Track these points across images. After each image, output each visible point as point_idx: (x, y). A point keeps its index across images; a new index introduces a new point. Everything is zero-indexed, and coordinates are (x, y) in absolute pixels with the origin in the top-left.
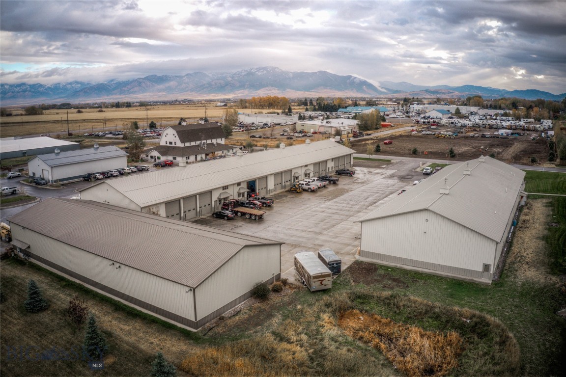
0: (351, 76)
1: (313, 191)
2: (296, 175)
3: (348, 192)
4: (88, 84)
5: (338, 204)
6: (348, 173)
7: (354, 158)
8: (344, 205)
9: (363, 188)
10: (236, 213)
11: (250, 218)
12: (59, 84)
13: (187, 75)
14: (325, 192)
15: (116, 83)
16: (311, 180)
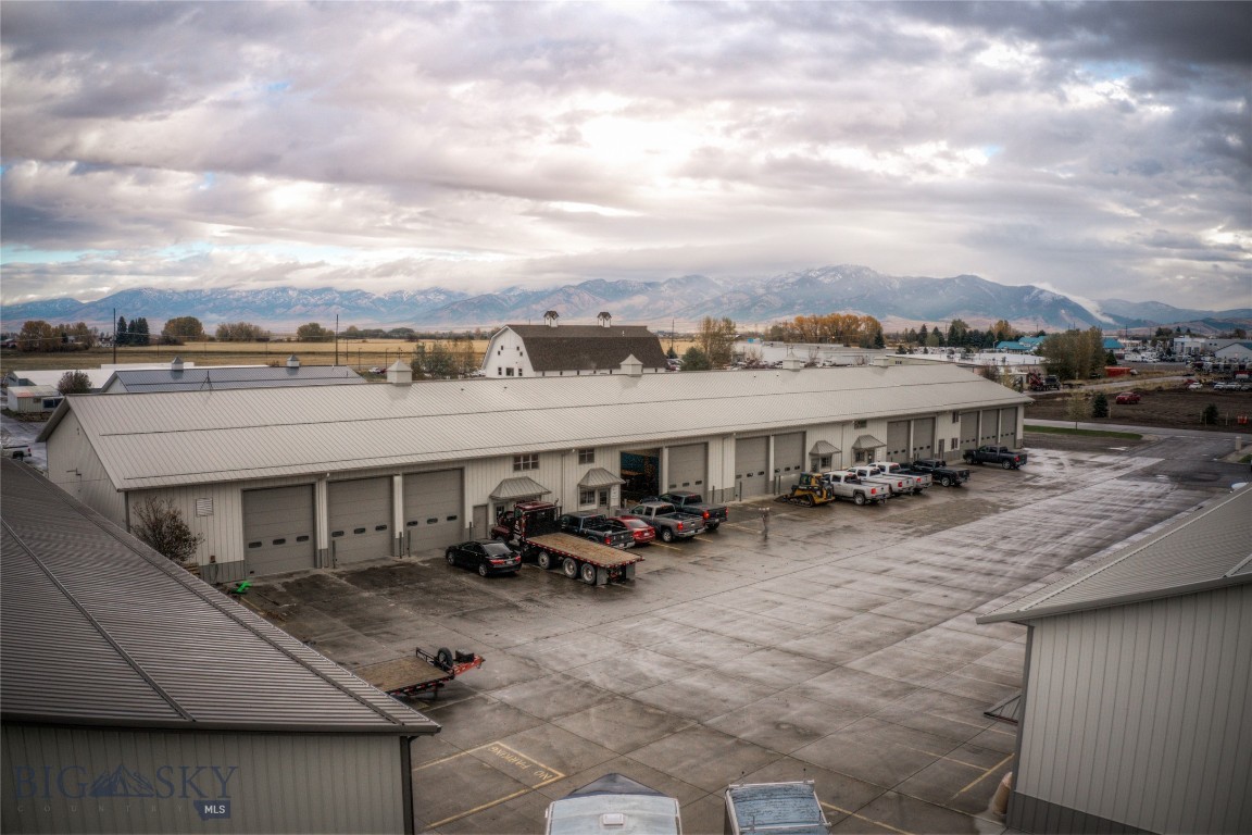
0: (1033, 288)
1: (873, 504)
2: (823, 451)
3: (996, 512)
4: (461, 294)
5: (949, 549)
6: (1004, 460)
7: (1026, 428)
8: (972, 552)
9: (1052, 502)
10: (532, 555)
11: (578, 575)
12: (401, 292)
13: (670, 280)
14: (916, 507)
15: (519, 295)
16: (869, 469)
